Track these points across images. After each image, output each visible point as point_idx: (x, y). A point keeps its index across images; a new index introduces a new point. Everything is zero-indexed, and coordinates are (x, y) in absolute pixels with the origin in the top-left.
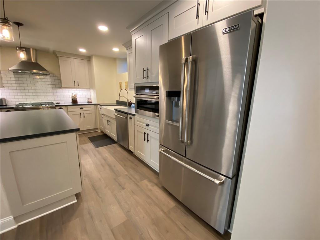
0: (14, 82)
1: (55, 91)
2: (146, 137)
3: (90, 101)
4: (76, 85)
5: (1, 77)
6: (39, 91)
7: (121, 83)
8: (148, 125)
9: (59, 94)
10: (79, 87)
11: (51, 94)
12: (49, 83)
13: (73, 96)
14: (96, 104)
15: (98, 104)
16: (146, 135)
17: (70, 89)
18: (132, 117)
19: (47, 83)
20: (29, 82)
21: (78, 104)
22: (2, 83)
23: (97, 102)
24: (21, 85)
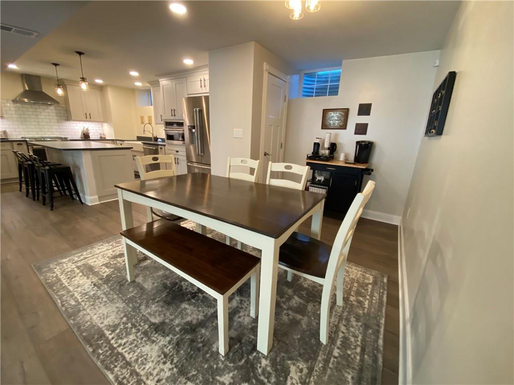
0: (14, 112)
1: (61, 124)
2: (177, 162)
3: (103, 136)
4: (88, 118)
5: (1, 106)
6: (42, 123)
7: (143, 117)
8: (177, 152)
9: (65, 127)
10: (91, 120)
11: (56, 127)
12: (54, 114)
13: (85, 129)
14: (114, 140)
15: (116, 140)
16: (176, 160)
17: (78, 122)
18: (163, 147)
19: (50, 114)
20: (31, 113)
21: (91, 139)
22: (2, 114)
23: (115, 137)
24: (22, 116)
